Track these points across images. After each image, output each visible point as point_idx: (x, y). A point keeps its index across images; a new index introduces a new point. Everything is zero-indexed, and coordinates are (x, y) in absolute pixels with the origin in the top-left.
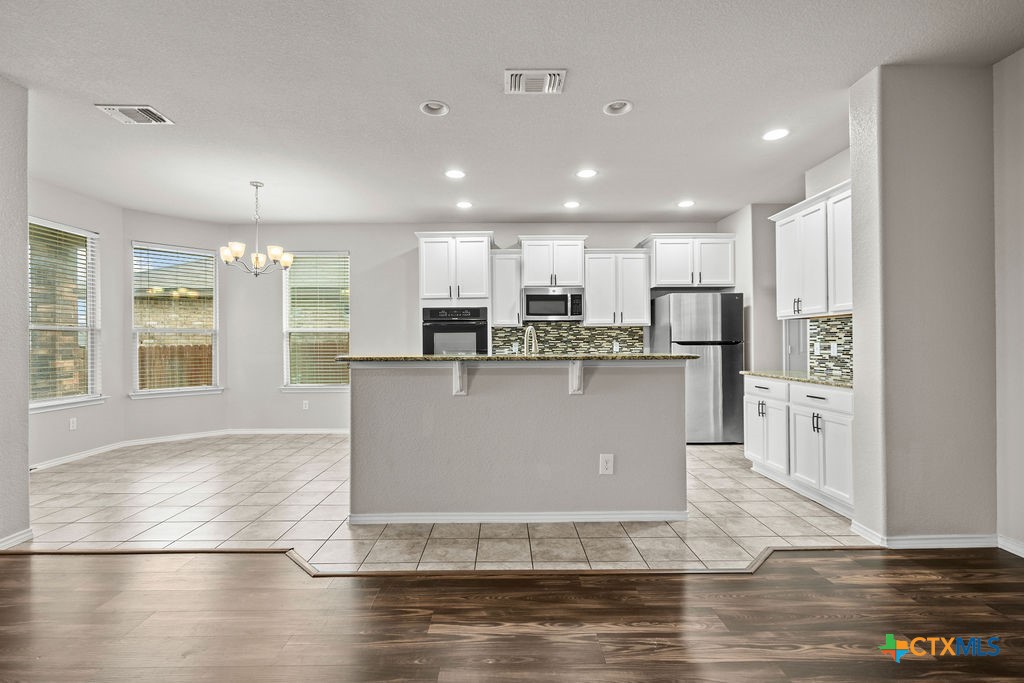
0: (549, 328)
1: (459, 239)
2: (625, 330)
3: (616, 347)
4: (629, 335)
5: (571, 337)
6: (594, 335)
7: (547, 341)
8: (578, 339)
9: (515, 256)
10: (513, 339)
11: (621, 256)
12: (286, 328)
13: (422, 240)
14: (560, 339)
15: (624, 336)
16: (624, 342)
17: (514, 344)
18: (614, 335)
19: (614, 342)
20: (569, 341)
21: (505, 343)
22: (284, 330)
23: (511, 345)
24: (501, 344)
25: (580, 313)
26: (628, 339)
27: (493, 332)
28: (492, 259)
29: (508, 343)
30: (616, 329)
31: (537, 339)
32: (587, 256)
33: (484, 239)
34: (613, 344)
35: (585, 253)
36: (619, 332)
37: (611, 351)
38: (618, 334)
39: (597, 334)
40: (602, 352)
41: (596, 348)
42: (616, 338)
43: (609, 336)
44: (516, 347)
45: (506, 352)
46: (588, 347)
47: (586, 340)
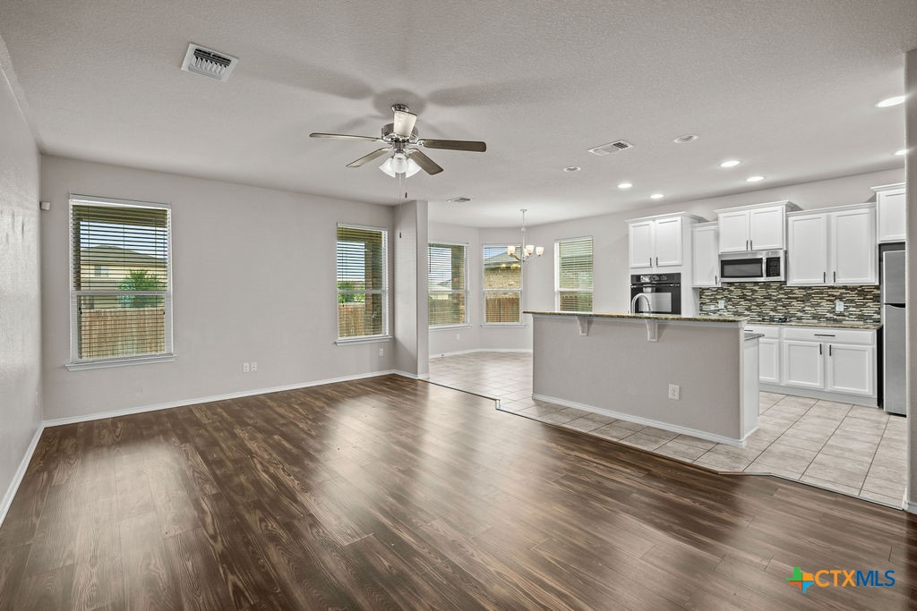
0: (756, 288)
1: (657, 221)
2: (853, 289)
3: (840, 307)
4: (859, 295)
5: (781, 296)
6: (810, 294)
7: (754, 300)
8: (789, 298)
9: (713, 227)
10: (718, 297)
11: (834, 214)
12: (557, 287)
13: (631, 225)
14: (769, 297)
15: (852, 295)
16: (852, 301)
17: (720, 301)
18: (837, 294)
19: (837, 302)
20: (780, 300)
21: (711, 300)
22: (556, 290)
23: (717, 302)
24: (708, 301)
25: (779, 275)
26: (856, 298)
27: (701, 292)
28: (692, 232)
29: (715, 300)
30: (840, 288)
31: (743, 297)
32: (790, 219)
33: (679, 219)
34: (835, 304)
35: (787, 217)
36: (844, 291)
37: (833, 311)
38: (842, 294)
39: (814, 293)
40: (820, 311)
41: (812, 307)
42: (840, 297)
43: (829, 296)
44: (721, 304)
45: (712, 308)
46: (803, 305)
47: (800, 299)
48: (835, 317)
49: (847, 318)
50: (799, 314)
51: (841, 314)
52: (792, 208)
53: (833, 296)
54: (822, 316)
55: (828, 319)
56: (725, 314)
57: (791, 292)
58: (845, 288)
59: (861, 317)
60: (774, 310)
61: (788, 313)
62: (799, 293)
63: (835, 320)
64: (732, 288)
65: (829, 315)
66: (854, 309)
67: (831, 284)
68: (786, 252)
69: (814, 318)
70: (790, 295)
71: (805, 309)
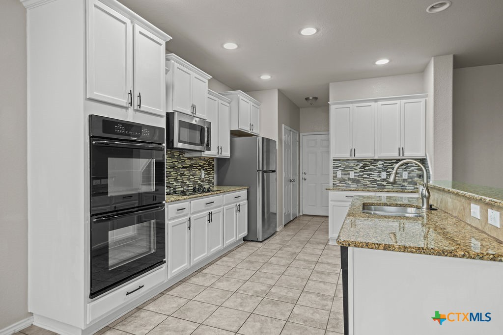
2: (207, 161)
4: (208, 165)
11: (220, 101)
18: (202, 164)
19: (202, 171)
20: (179, 170)
33: (162, 42)
37: (200, 178)
39: (194, 164)
40: (196, 178)
41: (193, 175)
43: (199, 165)
46: (189, 174)
47: (188, 169)
49: (205, 183)
51: (203, 180)
59: (209, 182)
60: (176, 180)
61: (183, 181)
65: (199, 182)
66: (207, 176)
70: (184, 165)
71: (190, 178)
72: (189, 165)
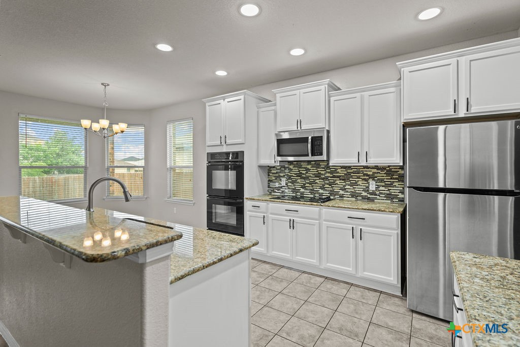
0: (309, 167)
1: (226, 100)
2: (383, 169)
3: (372, 186)
4: (387, 174)
5: (328, 175)
6: (349, 174)
7: (307, 178)
8: (334, 177)
9: (272, 108)
10: (281, 175)
11: (366, 94)
13: (207, 104)
14: (318, 175)
15: (382, 175)
16: (382, 181)
17: (282, 179)
18: (370, 173)
19: (371, 181)
20: (327, 178)
21: (276, 178)
23: (281, 180)
24: (274, 178)
25: (321, 154)
26: (385, 178)
27: (268, 169)
28: (258, 112)
29: (278, 178)
30: (373, 168)
31: (300, 175)
32: (332, 99)
33: (242, 97)
34: (368, 183)
35: (329, 97)
36: (375, 170)
37: (367, 190)
38: (374, 173)
39: (353, 173)
40: (358, 189)
41: (351, 186)
42: (373, 177)
43: (365, 175)
44: (283, 182)
45: (277, 185)
46: (344, 184)
47: (342, 178)
48: (369, 196)
49: (378, 197)
50: (341, 192)
51: (373, 193)
52: (334, 88)
53: (367, 175)
54: (359, 195)
55: (364, 198)
56: (286, 191)
57: (336, 171)
58: (376, 167)
59: (390, 197)
60: (323, 188)
61: (333, 191)
62: (341, 172)
63: (369, 199)
64: (291, 167)
65: (364, 194)
66: (383, 188)
67: (364, 164)
68: (328, 132)
69: (353, 196)
70: (334, 174)
71: (346, 187)
72: (343, 175)
